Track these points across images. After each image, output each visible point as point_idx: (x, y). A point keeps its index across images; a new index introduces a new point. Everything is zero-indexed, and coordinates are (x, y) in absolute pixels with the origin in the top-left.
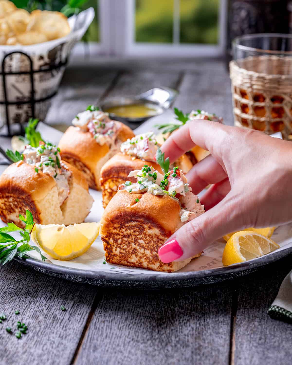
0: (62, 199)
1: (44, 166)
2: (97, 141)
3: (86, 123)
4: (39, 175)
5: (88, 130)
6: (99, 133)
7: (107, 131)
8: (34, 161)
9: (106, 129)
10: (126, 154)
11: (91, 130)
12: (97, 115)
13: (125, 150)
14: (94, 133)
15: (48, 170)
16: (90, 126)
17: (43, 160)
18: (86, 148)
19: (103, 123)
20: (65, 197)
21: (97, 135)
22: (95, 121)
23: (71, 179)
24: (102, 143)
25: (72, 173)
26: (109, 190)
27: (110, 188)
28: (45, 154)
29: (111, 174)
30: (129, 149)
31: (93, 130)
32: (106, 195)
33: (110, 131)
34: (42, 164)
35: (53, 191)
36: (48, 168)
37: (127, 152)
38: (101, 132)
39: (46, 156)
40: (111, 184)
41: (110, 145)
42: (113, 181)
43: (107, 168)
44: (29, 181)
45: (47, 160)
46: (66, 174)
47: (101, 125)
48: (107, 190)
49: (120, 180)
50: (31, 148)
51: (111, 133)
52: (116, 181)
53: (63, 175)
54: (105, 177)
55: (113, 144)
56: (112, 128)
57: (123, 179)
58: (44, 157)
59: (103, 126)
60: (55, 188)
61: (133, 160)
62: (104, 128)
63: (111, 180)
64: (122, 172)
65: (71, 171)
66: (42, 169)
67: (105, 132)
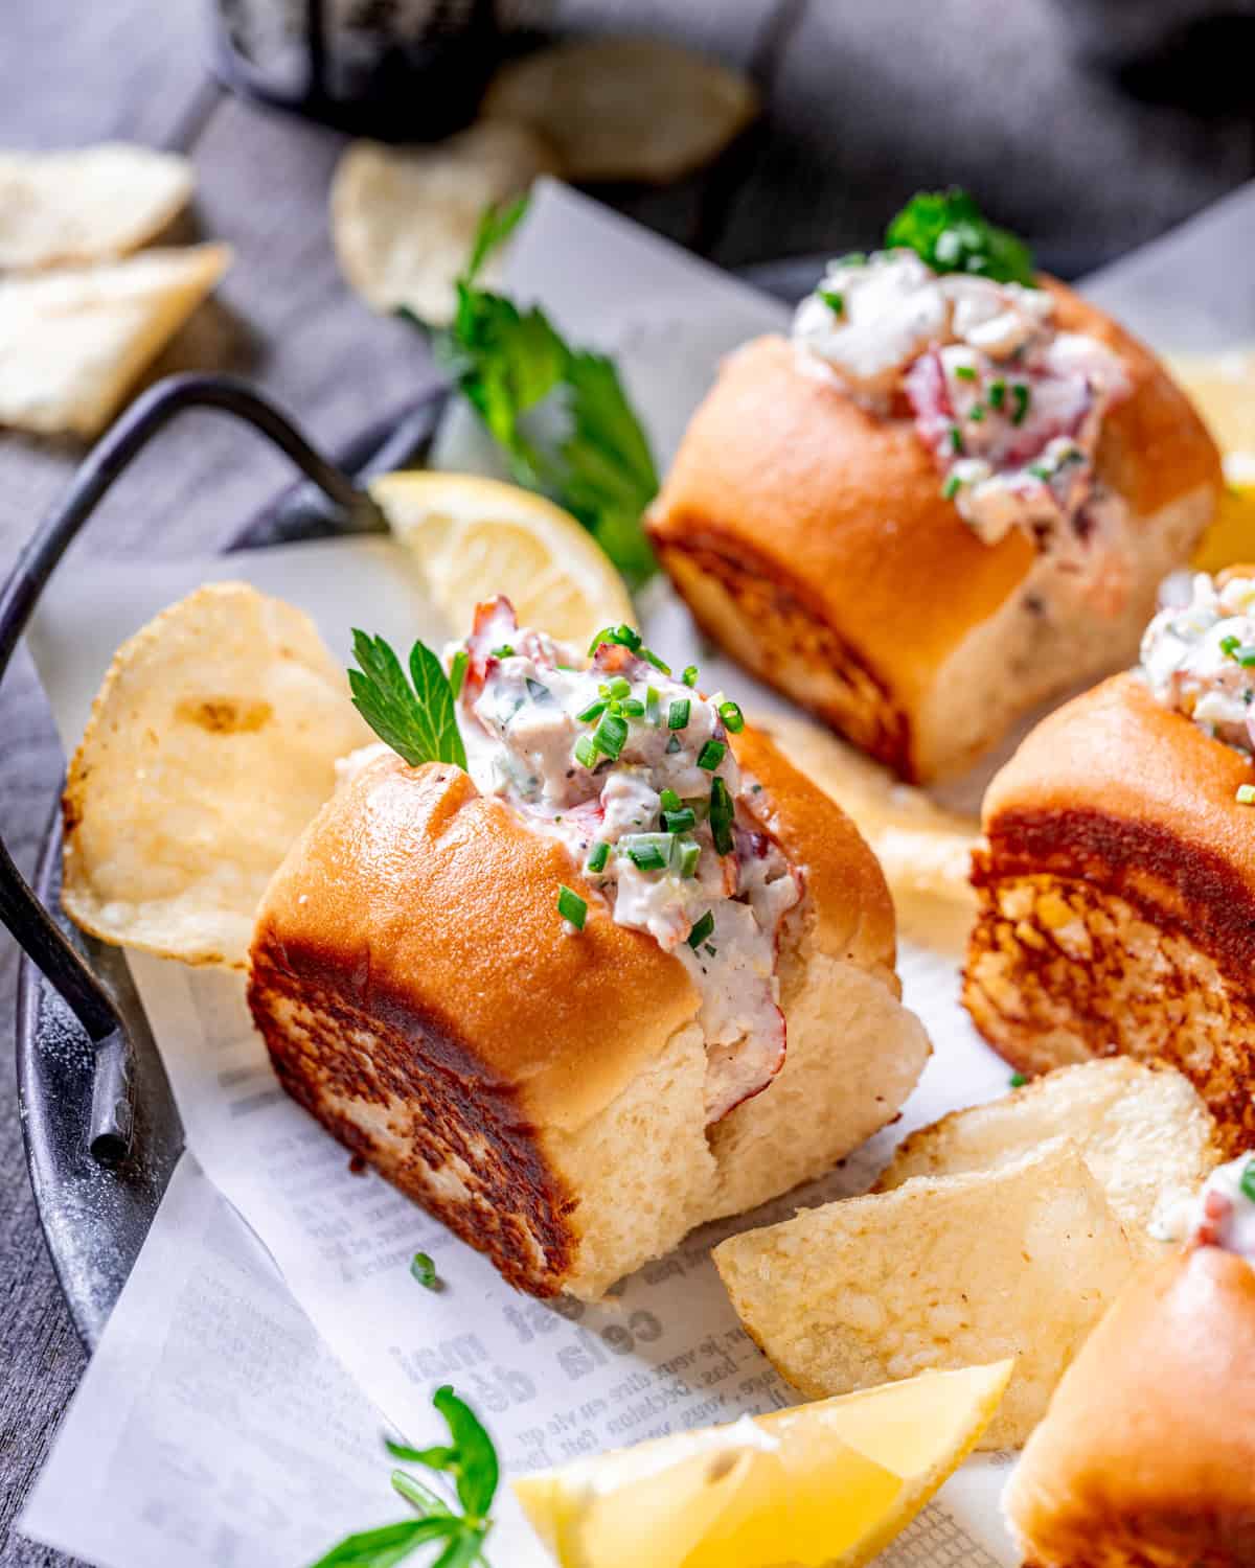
0: (724, 1089)
1: (623, 864)
2: (965, 507)
3: (894, 359)
4: (587, 943)
5: (900, 408)
6: (983, 451)
7: (1039, 447)
8: (549, 789)
9: (1032, 427)
10: (1182, 712)
11: (931, 424)
12: (979, 320)
13: (1179, 677)
14: (945, 450)
15: (655, 904)
16: (920, 387)
17: (618, 811)
18: (879, 549)
19: (1013, 380)
20: (750, 1081)
21: (965, 470)
22: (955, 359)
23: (793, 922)
24: (992, 531)
25: (807, 882)
26: (1025, 930)
27: (1036, 922)
28: (636, 760)
29: (1066, 850)
30: (1206, 686)
31: (942, 424)
32: (995, 946)
33: (1059, 447)
34: (612, 849)
35: (673, 1056)
36: (650, 889)
37: (1193, 698)
38: (998, 451)
39: (640, 777)
40: (1052, 907)
41: (1042, 530)
42: (1067, 893)
43: (1038, 803)
44: (514, 990)
45: (649, 815)
46: (763, 893)
47: (999, 393)
48: (1014, 924)
49: (1122, 910)
50: (529, 682)
51: (1060, 467)
52: (1092, 903)
53: (743, 898)
54: (1013, 846)
55: (1064, 529)
56: (1074, 430)
57: (1148, 912)
58: (625, 794)
59: (1012, 402)
60: (687, 1034)
61: (1241, 809)
62: (1017, 419)
63: (1053, 885)
64: (1151, 873)
65: (802, 860)
66: (607, 888)
67: (1023, 449)
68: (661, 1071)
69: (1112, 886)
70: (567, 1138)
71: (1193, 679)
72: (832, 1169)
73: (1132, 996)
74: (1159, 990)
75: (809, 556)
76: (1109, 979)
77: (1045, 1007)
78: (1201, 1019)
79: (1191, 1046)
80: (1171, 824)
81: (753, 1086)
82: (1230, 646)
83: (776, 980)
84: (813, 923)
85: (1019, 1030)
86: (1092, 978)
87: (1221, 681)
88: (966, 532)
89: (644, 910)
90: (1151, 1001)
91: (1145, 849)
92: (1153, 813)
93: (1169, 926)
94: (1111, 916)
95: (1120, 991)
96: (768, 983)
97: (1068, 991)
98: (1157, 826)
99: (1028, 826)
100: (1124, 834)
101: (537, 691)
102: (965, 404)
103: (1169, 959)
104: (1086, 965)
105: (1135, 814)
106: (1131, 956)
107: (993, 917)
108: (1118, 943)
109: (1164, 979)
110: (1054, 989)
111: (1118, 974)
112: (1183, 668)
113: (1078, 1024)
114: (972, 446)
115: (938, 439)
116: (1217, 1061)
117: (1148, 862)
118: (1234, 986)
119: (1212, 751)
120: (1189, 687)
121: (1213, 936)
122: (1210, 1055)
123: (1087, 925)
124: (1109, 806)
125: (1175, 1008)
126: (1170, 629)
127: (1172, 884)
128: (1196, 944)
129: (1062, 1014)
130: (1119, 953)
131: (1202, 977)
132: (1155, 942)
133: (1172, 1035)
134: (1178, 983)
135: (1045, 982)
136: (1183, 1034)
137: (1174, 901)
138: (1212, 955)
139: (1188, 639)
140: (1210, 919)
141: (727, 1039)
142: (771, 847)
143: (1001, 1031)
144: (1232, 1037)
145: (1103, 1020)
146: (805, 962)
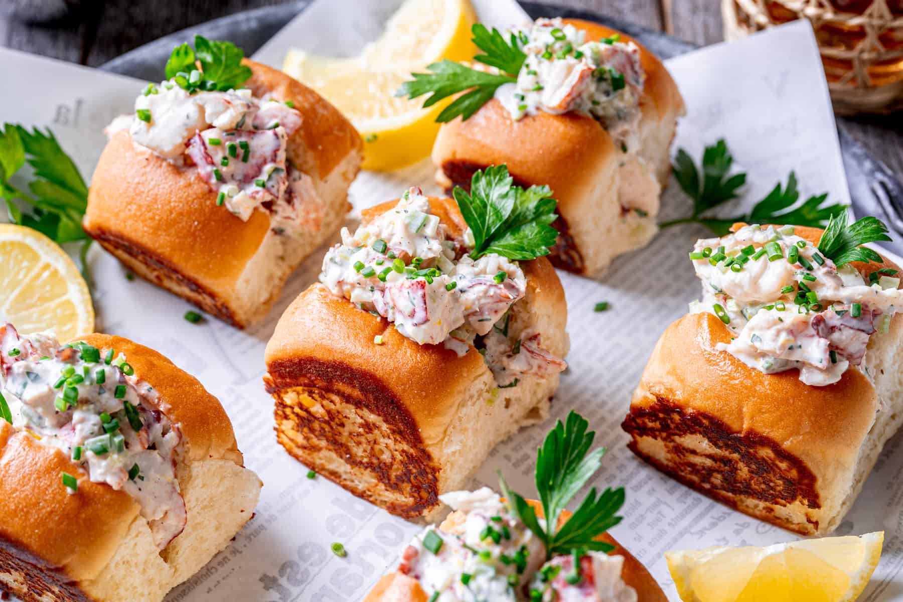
0: (162, 537)
1: (89, 454)
2: (230, 207)
3: (179, 140)
4: (81, 496)
5: (189, 163)
6: (233, 178)
7: (259, 170)
8: (47, 422)
9: (253, 161)
10: (345, 298)
11: (204, 169)
12: (217, 114)
13: (340, 283)
14: (214, 180)
15: (108, 471)
16: (196, 152)
17: (82, 430)
18: (192, 234)
19: (239, 140)
20: (174, 531)
21: (225, 189)
22: (209, 136)
23: (179, 450)
24: (245, 215)
25: (182, 431)
26: (297, 410)
27: (301, 406)
28: (85, 402)
29: (305, 376)
30: (353, 286)
31: (209, 168)
32: (286, 417)
33: (268, 168)
34: (83, 448)
35: (133, 533)
36: (104, 463)
37: (349, 292)
38: (239, 177)
39: (88, 410)
40: (305, 399)
41: (268, 205)
42: (311, 394)
43: (286, 357)
44: (51, 525)
45: (96, 428)
46: (161, 443)
47: (233, 148)
48: (292, 408)
49: (336, 398)
50: (28, 373)
51: (270, 177)
52: (323, 397)
53: (153, 447)
54: (282, 376)
55: (281, 202)
56: (274, 159)
57: (348, 399)
58: (82, 421)
59: (241, 151)
60: (137, 522)
61: (378, 348)
62: (245, 159)
63: (303, 390)
64: (344, 383)
65: (177, 420)
66: (85, 465)
67: (251, 172)
68: (130, 541)
69: (329, 390)
70: (93, 582)
71: (347, 284)
72: (230, 543)
73: (350, 434)
74: (361, 430)
75: (161, 244)
76: (339, 428)
77: (315, 441)
78: (383, 441)
79: (382, 452)
80: (347, 361)
81: (176, 532)
82: (360, 267)
83: (176, 481)
84: (189, 448)
85: (307, 452)
86: (331, 427)
87: (359, 284)
88: (234, 217)
89: (104, 474)
90: (359, 435)
91: (338, 373)
92: (338, 357)
93: (358, 404)
94: (332, 401)
95: (345, 432)
96: (173, 483)
97: (322, 434)
98: (341, 363)
99: (285, 367)
100: (328, 368)
101: (33, 376)
102: (218, 158)
103: (362, 418)
104: (326, 422)
105: (330, 358)
106: (346, 417)
107: (281, 404)
108: (338, 412)
109: (361, 426)
110: (317, 433)
111: (343, 425)
112: (341, 280)
113: (331, 447)
114: (227, 176)
115: (209, 176)
116: (393, 458)
117: (341, 378)
118: (392, 427)
119: (360, 319)
120: (346, 288)
121: (377, 407)
122: (390, 455)
123: (323, 406)
124: (319, 355)
125: (370, 437)
126: (332, 260)
127: (354, 387)
128: (372, 411)
129: (323, 443)
130: (340, 416)
131: (378, 424)
132: (353, 410)
133: (372, 448)
134: (369, 427)
135: (312, 430)
136: (377, 447)
137: (356, 393)
138: (379, 415)
139: (341, 264)
140: (374, 400)
141: (159, 516)
142: (162, 416)
143: (299, 452)
144: (397, 447)
145: (342, 445)
146: (189, 467)
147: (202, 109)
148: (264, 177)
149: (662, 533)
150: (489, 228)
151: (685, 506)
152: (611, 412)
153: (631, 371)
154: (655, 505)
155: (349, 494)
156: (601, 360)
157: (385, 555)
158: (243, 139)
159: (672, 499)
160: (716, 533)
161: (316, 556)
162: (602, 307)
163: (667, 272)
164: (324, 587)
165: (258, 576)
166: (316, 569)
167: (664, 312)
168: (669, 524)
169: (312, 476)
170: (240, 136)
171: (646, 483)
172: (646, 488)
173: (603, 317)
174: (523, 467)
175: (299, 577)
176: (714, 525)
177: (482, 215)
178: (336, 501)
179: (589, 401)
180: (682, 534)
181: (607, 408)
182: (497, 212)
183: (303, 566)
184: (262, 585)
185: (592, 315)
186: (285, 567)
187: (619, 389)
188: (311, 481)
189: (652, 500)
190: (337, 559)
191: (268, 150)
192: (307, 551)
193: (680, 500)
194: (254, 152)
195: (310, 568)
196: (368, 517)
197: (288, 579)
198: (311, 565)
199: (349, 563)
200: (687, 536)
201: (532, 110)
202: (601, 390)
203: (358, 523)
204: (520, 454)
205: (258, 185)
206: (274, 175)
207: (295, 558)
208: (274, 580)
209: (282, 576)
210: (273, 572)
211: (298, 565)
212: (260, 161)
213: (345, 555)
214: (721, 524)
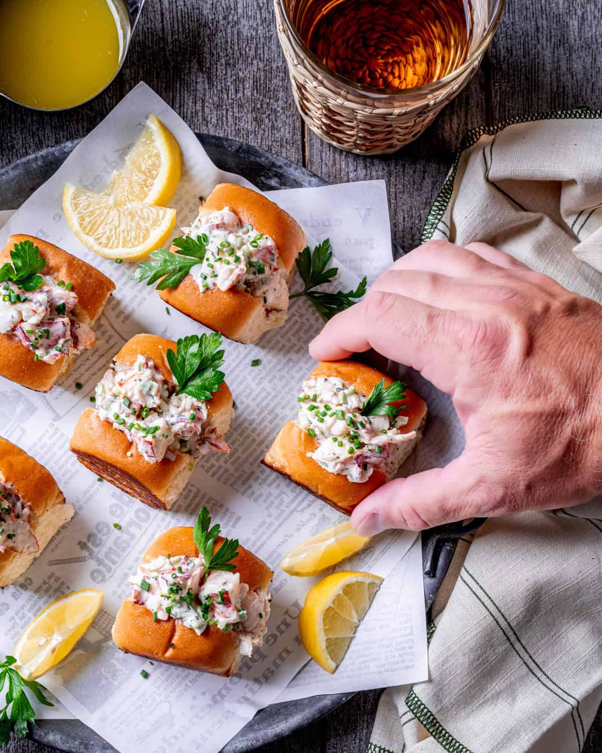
147: (20, 313)
148: (60, 346)
149: (283, 511)
150: (187, 375)
151: (294, 495)
152: (258, 435)
153: (270, 408)
154: (280, 495)
155: (120, 490)
156: (254, 400)
157: (140, 528)
158: (46, 328)
159: (288, 491)
160: (309, 511)
161: (105, 530)
162: (256, 363)
163: (294, 335)
164: (110, 549)
165: (77, 542)
166: (106, 537)
167: (291, 364)
168: (286, 506)
169: (100, 480)
170: (44, 326)
171: (275, 481)
172: (275, 485)
173: (256, 369)
174: (211, 473)
175: (98, 542)
176: (309, 505)
177: (183, 368)
178: (114, 495)
179: (247, 428)
180: (292, 512)
181: (257, 432)
182: (191, 365)
183: (100, 536)
184: (79, 547)
185: (250, 368)
186: (90, 536)
187: (263, 419)
188: (99, 483)
189: (278, 491)
190: (116, 531)
191: (60, 332)
192: (100, 527)
193: (293, 491)
194: (52, 334)
195: (103, 537)
196: (131, 505)
197: (92, 543)
198: (103, 535)
199: (122, 532)
200: (295, 513)
201: (211, 286)
202: (254, 420)
203: (125, 508)
204: (209, 465)
205: (57, 350)
206: (66, 344)
207: (95, 531)
208: (85, 544)
209: (89, 541)
210: (85, 540)
211: (97, 536)
212: (57, 337)
213: (120, 528)
214: (313, 505)
